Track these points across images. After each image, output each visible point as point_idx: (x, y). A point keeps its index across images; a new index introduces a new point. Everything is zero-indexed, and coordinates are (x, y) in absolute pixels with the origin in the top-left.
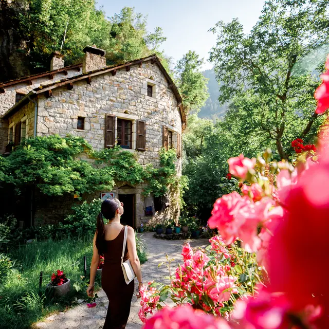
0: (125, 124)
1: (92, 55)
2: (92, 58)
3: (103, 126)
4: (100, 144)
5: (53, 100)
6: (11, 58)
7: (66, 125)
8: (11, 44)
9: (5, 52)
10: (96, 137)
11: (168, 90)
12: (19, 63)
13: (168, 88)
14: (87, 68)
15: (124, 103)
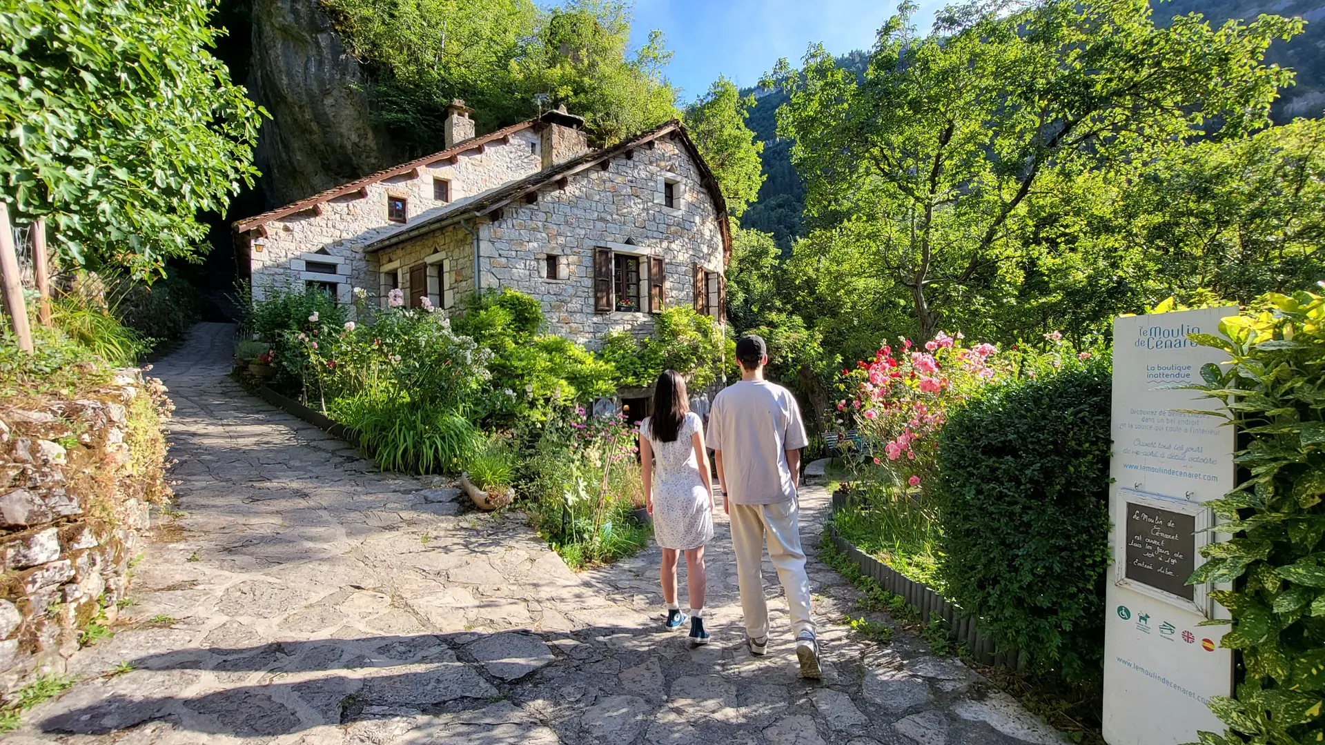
0: (627, 263)
1: (563, 128)
2: (561, 135)
3: (590, 270)
4: (588, 305)
5: (504, 226)
6: (329, 101)
7: (528, 273)
8: (327, 68)
9: (315, 87)
10: (579, 293)
11: (702, 190)
12: (347, 112)
13: (701, 186)
14: (554, 156)
15: (624, 224)
